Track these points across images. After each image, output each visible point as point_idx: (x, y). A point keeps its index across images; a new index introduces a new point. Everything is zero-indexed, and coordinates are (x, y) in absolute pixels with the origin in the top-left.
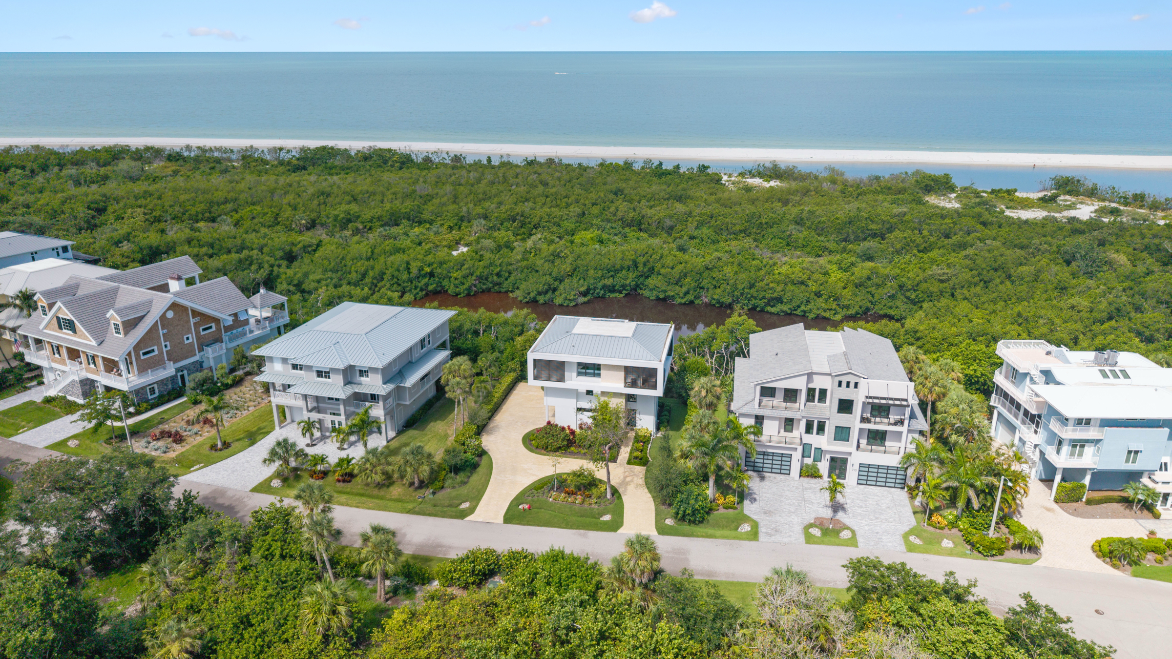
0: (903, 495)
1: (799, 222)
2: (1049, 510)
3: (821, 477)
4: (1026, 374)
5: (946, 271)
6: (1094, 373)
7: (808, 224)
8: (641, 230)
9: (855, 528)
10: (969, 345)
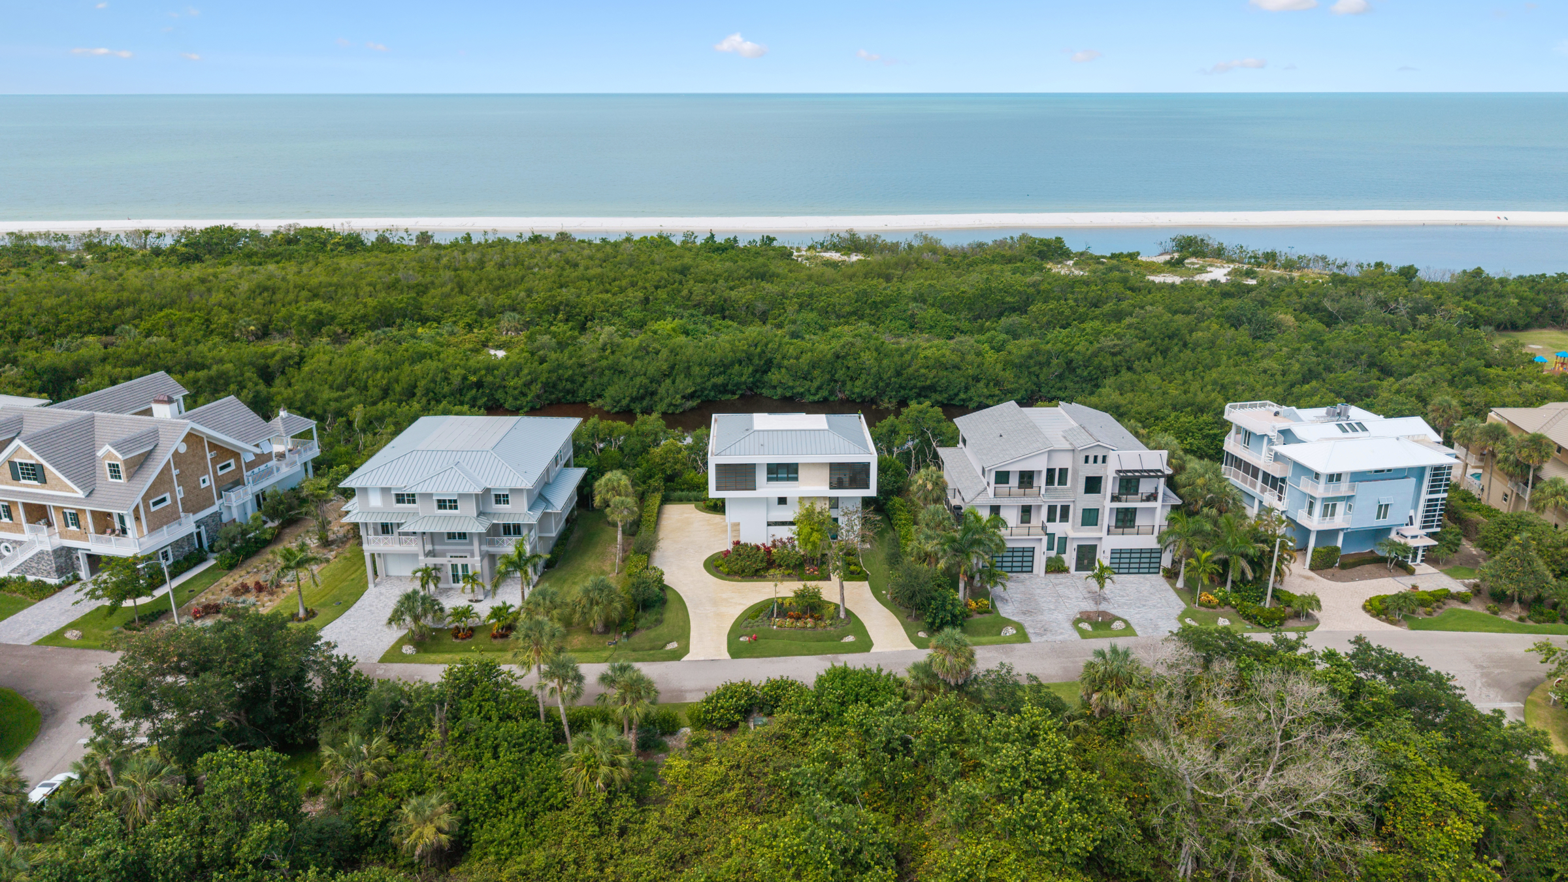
0: (1158, 580)
1: (920, 298)
2: (1308, 578)
3: (1066, 570)
4: (1263, 436)
5: (1116, 342)
6: (1332, 428)
7: (931, 301)
8: (724, 318)
9: (1126, 618)
10: (1177, 418)
